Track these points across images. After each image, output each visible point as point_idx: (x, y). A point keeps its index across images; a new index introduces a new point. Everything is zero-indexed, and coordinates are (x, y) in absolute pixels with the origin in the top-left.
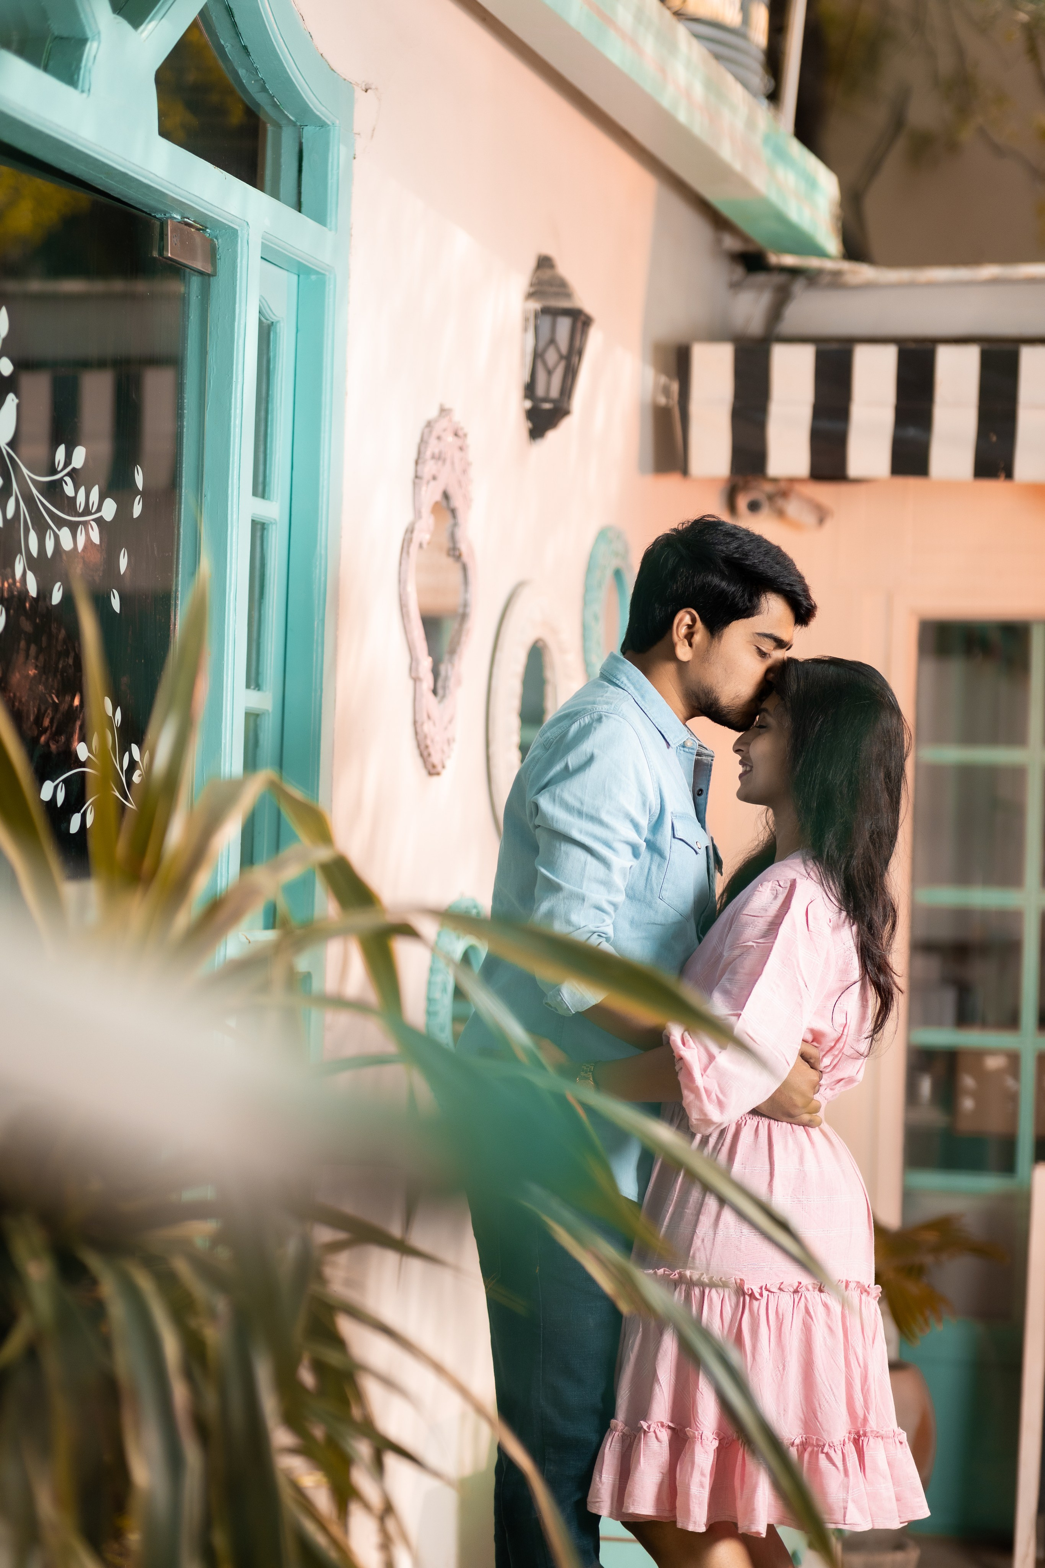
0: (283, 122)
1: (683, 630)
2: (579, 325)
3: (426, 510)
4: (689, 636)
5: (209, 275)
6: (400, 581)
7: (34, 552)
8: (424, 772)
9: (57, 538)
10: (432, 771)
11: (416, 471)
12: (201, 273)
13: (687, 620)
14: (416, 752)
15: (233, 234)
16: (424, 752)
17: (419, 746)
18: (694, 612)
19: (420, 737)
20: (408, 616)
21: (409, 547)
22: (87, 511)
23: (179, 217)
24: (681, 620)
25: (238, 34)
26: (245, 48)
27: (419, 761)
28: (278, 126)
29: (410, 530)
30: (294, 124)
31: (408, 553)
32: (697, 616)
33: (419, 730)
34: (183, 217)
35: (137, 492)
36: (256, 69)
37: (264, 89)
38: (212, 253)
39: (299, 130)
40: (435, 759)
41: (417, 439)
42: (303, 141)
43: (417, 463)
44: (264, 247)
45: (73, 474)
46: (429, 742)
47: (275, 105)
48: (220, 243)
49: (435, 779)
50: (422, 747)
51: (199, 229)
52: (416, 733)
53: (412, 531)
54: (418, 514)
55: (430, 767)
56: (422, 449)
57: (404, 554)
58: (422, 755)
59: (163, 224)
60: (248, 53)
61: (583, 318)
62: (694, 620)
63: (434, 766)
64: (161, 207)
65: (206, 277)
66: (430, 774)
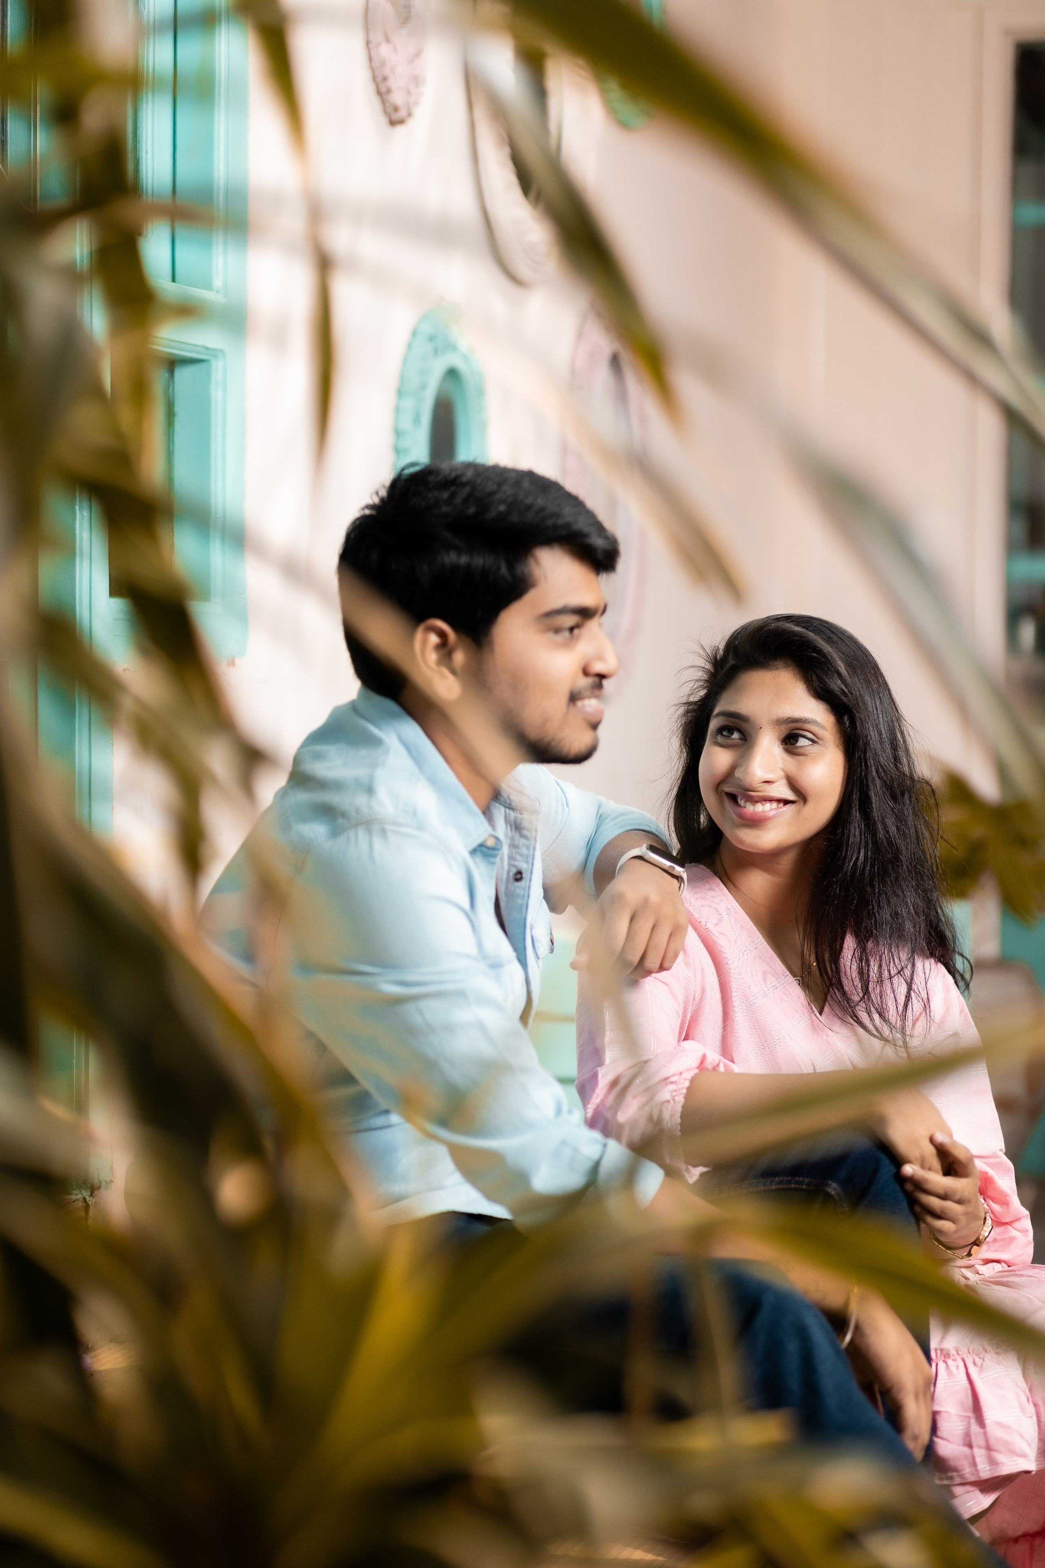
8: (383, 120)
10: (395, 117)
14: (372, 88)
16: (382, 92)
17: (374, 78)
19: (375, 64)
27: (376, 101)
33: (373, 52)
40: (397, 98)
46: (387, 71)
49: (400, 130)
50: (379, 79)
52: (370, 59)
55: (389, 110)
58: (379, 93)
63: (396, 109)
66: (393, 123)
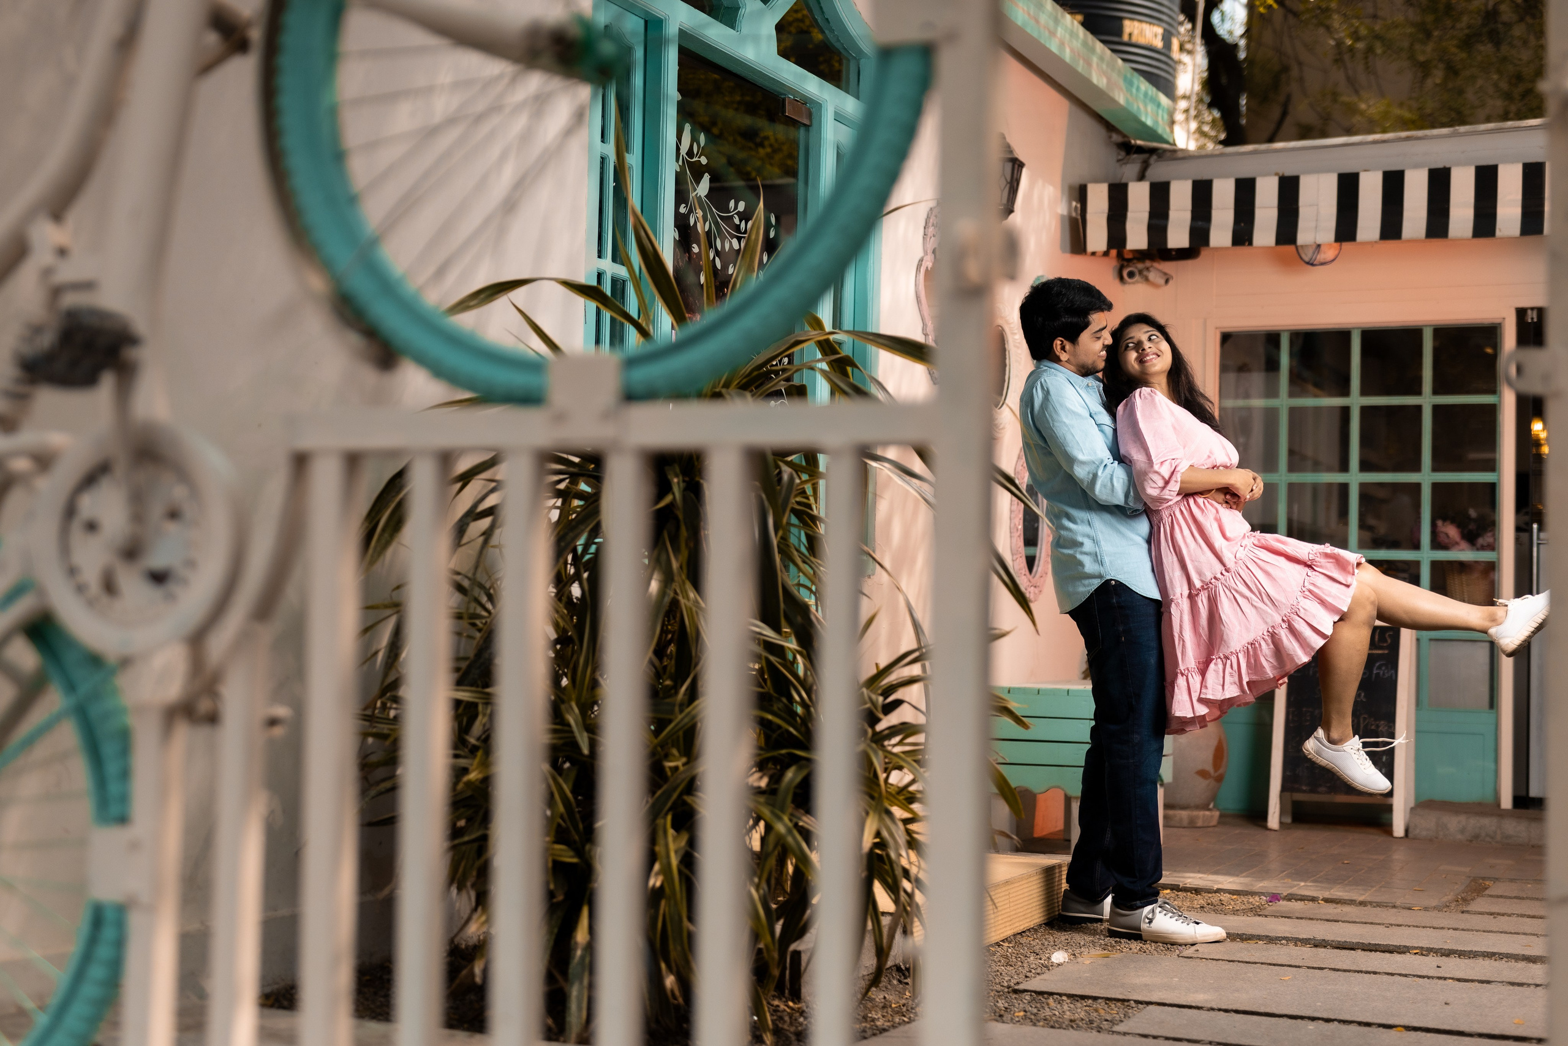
0: (850, 58)
1: (1059, 347)
2: (1016, 166)
3: (930, 251)
4: (1063, 348)
5: (809, 126)
6: (916, 285)
7: (719, 248)
9: (731, 243)
11: (925, 232)
12: (805, 125)
13: (1059, 343)
15: (819, 106)
18: (1061, 339)
20: (921, 302)
21: (920, 268)
22: (745, 232)
23: (792, 97)
24: (1056, 344)
25: (823, 12)
26: (827, 19)
28: (849, 60)
29: (921, 260)
30: (855, 58)
31: (920, 271)
32: (1063, 339)
34: (794, 97)
35: (772, 226)
36: (833, 30)
37: (838, 40)
38: (810, 115)
39: (858, 61)
41: (925, 216)
42: (860, 66)
43: (925, 228)
44: (836, 113)
45: (739, 213)
47: (845, 49)
48: (813, 110)
51: (803, 104)
53: (922, 261)
54: (926, 253)
56: (928, 221)
57: (918, 272)
59: (784, 100)
60: (829, 22)
61: (1018, 163)
62: (1061, 341)
64: (782, 91)
65: (807, 127)
